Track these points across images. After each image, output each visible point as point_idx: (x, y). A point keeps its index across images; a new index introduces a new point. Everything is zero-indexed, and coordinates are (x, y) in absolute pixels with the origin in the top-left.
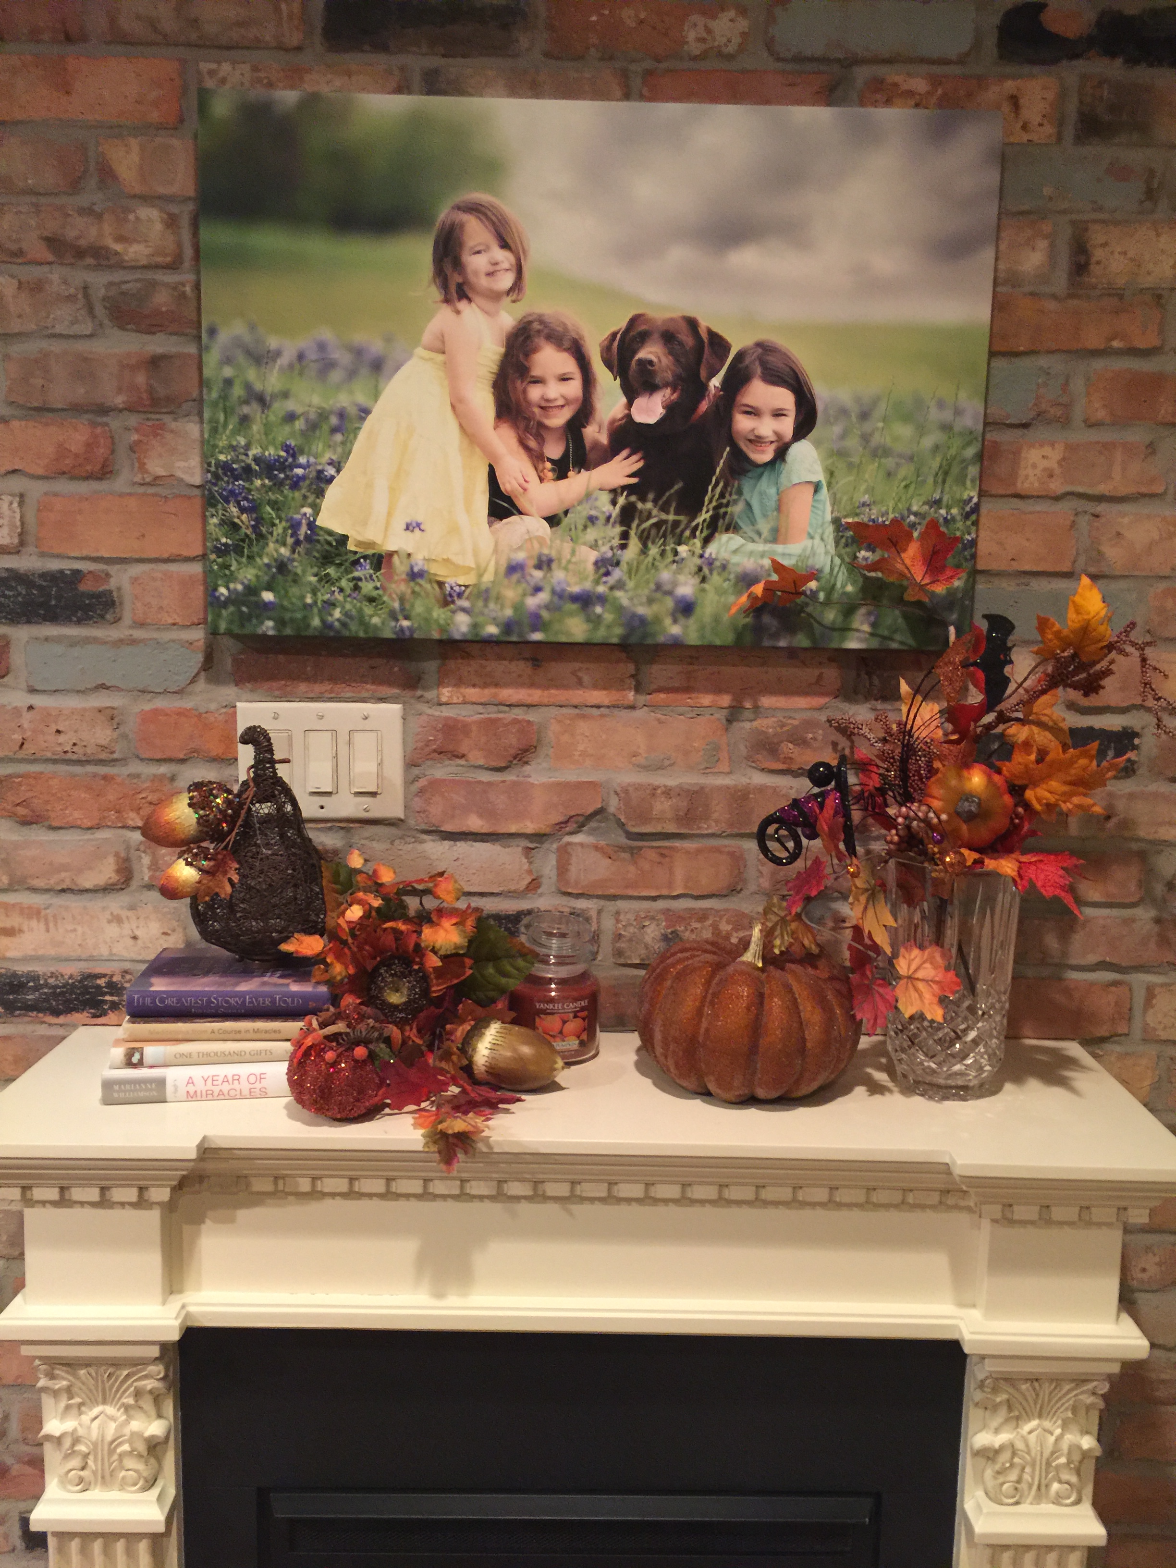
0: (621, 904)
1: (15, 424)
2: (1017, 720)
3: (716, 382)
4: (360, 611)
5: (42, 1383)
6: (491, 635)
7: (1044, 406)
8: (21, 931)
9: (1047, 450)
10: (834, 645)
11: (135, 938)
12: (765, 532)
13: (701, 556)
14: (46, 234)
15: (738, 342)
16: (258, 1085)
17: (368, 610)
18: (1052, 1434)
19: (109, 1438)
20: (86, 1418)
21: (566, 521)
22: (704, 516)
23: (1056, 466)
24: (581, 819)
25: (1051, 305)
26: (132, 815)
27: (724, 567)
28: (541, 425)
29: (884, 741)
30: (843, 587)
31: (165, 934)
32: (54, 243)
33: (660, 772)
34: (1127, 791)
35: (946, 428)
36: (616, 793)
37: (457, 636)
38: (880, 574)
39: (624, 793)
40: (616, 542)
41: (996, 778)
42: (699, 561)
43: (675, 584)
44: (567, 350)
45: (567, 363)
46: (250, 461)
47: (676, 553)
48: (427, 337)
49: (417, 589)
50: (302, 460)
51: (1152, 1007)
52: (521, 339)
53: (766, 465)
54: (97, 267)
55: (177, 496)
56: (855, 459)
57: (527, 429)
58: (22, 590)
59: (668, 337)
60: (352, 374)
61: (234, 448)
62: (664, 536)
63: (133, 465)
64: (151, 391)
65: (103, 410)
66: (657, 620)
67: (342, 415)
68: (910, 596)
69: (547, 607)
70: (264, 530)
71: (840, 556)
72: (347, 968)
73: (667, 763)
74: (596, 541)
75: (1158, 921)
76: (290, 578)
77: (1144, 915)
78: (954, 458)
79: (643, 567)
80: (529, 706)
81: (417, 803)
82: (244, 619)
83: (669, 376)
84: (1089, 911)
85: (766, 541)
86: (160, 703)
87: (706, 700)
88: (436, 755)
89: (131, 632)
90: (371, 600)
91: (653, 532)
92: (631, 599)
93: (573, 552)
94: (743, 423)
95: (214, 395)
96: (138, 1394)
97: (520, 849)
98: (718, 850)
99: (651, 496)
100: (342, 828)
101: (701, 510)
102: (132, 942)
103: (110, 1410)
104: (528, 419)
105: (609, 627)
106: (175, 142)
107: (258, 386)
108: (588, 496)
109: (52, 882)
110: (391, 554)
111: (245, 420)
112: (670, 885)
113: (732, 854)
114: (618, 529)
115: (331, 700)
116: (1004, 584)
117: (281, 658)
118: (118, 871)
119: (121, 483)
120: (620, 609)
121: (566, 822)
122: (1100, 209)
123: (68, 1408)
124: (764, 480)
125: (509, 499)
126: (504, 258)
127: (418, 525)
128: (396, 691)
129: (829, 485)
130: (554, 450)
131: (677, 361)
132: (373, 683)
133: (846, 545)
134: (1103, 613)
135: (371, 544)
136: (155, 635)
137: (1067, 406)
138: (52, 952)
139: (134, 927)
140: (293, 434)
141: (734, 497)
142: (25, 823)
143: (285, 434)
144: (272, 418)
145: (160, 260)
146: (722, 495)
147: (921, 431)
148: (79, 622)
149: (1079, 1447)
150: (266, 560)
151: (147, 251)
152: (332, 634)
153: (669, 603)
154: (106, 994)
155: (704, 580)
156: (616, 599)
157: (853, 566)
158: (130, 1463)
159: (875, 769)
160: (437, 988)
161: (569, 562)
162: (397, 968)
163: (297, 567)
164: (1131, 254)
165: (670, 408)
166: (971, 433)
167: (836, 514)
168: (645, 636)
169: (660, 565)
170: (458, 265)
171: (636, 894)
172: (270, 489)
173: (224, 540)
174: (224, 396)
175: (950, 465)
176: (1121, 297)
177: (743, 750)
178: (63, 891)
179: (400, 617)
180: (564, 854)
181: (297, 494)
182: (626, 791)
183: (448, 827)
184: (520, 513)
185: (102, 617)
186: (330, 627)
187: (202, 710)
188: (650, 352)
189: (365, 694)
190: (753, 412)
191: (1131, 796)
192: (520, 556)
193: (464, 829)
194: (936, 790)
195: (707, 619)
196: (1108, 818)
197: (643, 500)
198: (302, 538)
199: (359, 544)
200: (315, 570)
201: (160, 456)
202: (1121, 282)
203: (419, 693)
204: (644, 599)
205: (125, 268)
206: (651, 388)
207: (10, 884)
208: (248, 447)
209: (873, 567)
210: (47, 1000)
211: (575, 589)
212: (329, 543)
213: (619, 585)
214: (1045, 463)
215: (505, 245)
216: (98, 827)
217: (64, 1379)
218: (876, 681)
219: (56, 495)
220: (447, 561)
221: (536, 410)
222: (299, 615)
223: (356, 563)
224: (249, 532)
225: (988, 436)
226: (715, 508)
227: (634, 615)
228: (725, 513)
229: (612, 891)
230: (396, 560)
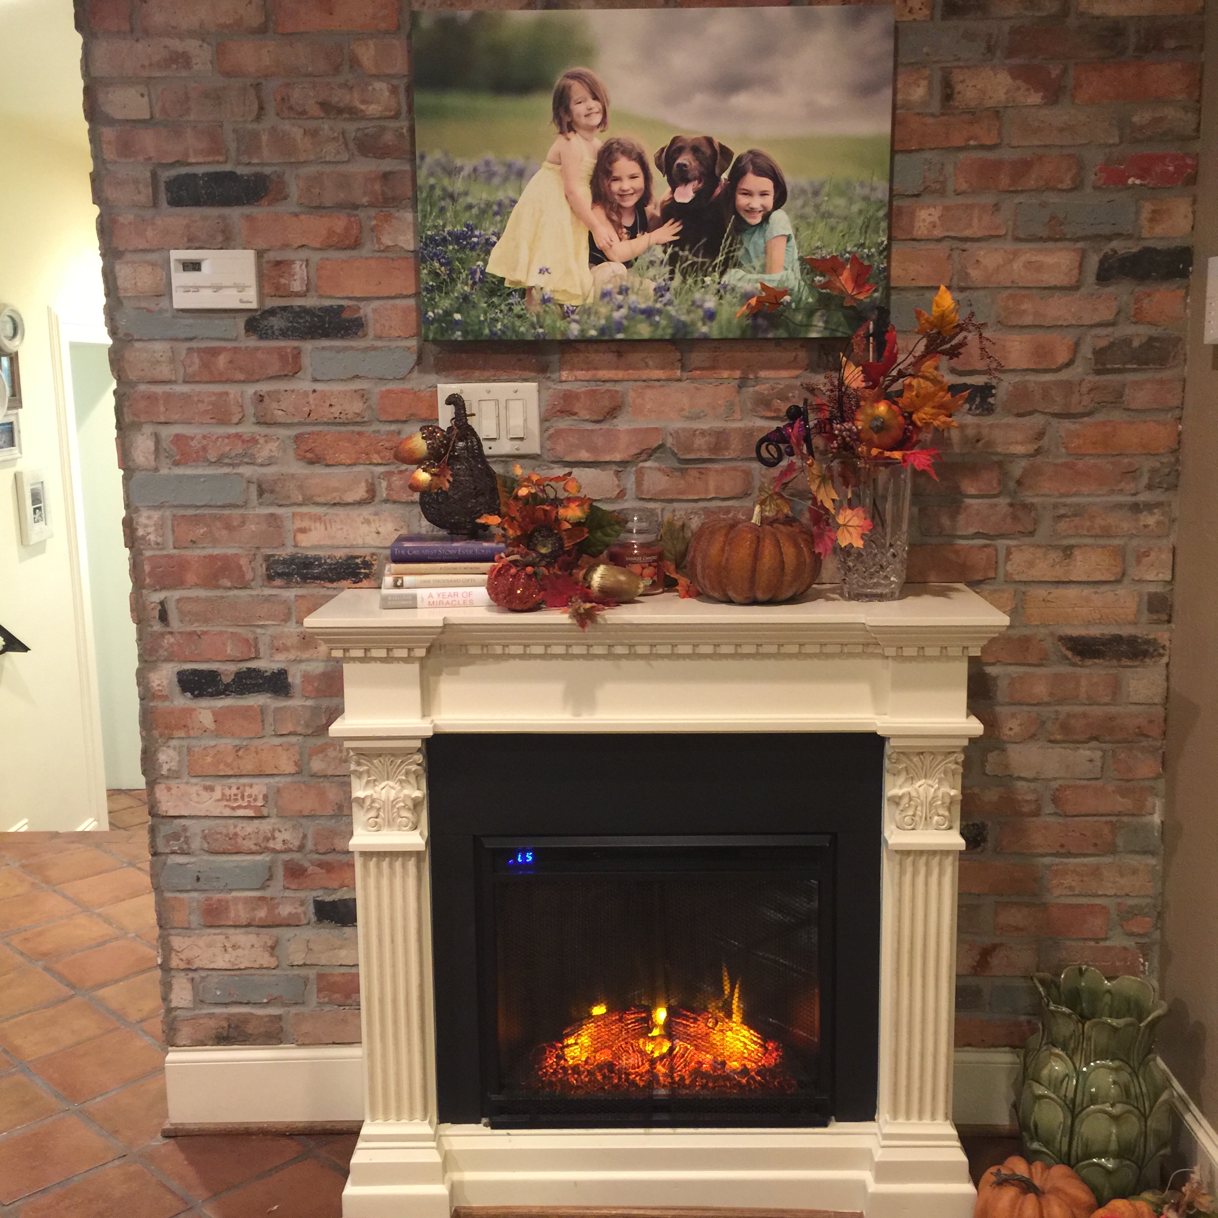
0: (676, 505)
1: (302, 217)
2: (910, 375)
3: (725, 176)
4: (513, 323)
5: (353, 767)
6: (592, 336)
7: (928, 184)
8: (310, 530)
9: (932, 210)
10: (802, 336)
11: (378, 533)
12: (758, 268)
13: (719, 283)
14: (320, 100)
15: (737, 151)
16: (468, 599)
17: (518, 323)
18: (932, 787)
19: (392, 799)
20: (378, 789)
21: (636, 264)
22: (720, 258)
23: (937, 220)
24: (650, 451)
25: (930, 120)
26: (376, 456)
27: (733, 289)
28: (620, 206)
29: (832, 391)
30: (807, 299)
31: (396, 530)
32: (325, 106)
33: (698, 421)
34: (990, 423)
35: (866, 199)
36: (671, 434)
37: (572, 338)
38: (829, 291)
39: (676, 434)
40: (667, 276)
41: (894, 407)
42: (718, 286)
43: (704, 301)
44: (634, 160)
45: (633, 167)
46: (445, 234)
47: (704, 282)
48: (551, 154)
49: (547, 309)
50: (477, 233)
51: (1010, 560)
52: (606, 154)
53: (757, 225)
54: (351, 119)
55: (400, 258)
56: (811, 220)
57: (611, 209)
58: (308, 318)
59: (695, 150)
60: (506, 179)
61: (435, 227)
62: (696, 271)
63: (373, 240)
64: (383, 193)
65: (355, 207)
66: (693, 323)
67: (500, 204)
68: (847, 303)
69: (626, 318)
70: (454, 276)
71: (804, 280)
72: (515, 532)
73: (702, 414)
74: (655, 276)
75: (1011, 505)
76: (470, 305)
77: (1003, 502)
78: (871, 217)
79: (684, 292)
80: (616, 381)
81: (548, 445)
82: (443, 331)
83: (697, 173)
84: (968, 501)
85: (758, 273)
86: (391, 386)
87: (726, 374)
88: (558, 414)
89: (374, 342)
90: (519, 317)
91: (690, 269)
92: (677, 311)
93: (641, 283)
94: (742, 201)
95: (424, 195)
96: (407, 773)
97: (612, 472)
98: (735, 469)
99: (687, 247)
100: (503, 461)
101: (718, 255)
102: (376, 535)
103: (391, 783)
104: (611, 203)
105: (664, 329)
106: (396, 42)
107: (450, 189)
108: (649, 248)
109: (328, 498)
110: (531, 288)
111: (442, 210)
112: (707, 491)
113: (743, 471)
114: (668, 268)
115: (494, 381)
116: (908, 295)
117: (464, 356)
118: (367, 492)
119: (365, 252)
120: (670, 317)
121: (640, 454)
122: (959, 59)
123: (368, 782)
124: (756, 234)
125: (601, 252)
126: (596, 105)
127: (547, 270)
128: (533, 374)
129: (796, 237)
130: (628, 221)
131: (701, 163)
132: (520, 370)
133: (808, 274)
134: (952, 306)
135: (519, 283)
136: (387, 344)
137: (943, 183)
138: (329, 543)
139: (378, 525)
140: (471, 217)
141: (738, 246)
142: (311, 462)
143: (465, 217)
144: (458, 208)
145: (388, 114)
146: (731, 245)
147: (851, 201)
148: (342, 337)
149: (949, 794)
150: (456, 295)
151: (380, 109)
152: (496, 338)
153: (701, 313)
154: (361, 568)
155: (721, 298)
156: (667, 312)
157: (812, 286)
158: (404, 813)
159: (826, 408)
160: (568, 545)
161: (639, 289)
162: (544, 533)
163: (474, 298)
164: (979, 87)
165: (697, 193)
166: (881, 201)
167: (801, 254)
168: (686, 333)
169: (695, 290)
170: (568, 111)
171: (685, 498)
172: (458, 251)
173: (431, 283)
174: (430, 196)
175: (869, 221)
176: (973, 114)
177: (749, 405)
178: (335, 504)
179: (537, 326)
180: (640, 474)
181: (474, 253)
182: (677, 432)
183: (567, 459)
184: (608, 260)
185: (356, 334)
186: (495, 334)
187: (417, 389)
188: (685, 159)
189: (514, 377)
190: (748, 193)
191: (991, 426)
192: (609, 287)
193: (578, 459)
194: (860, 416)
195: (724, 322)
196: (978, 441)
197: (683, 250)
198: (477, 280)
199: (512, 282)
200: (486, 299)
201: (389, 233)
202: (973, 104)
203: (548, 375)
204: (685, 311)
205: (367, 119)
206: (686, 181)
207: (304, 500)
208: (444, 226)
209: (824, 286)
210: (326, 573)
211: (643, 306)
212: (493, 283)
213: (670, 303)
214: (932, 219)
215: (595, 98)
216: (354, 464)
217: (365, 765)
218: (831, 359)
219: (327, 259)
220: (565, 291)
221: (617, 197)
222: (477, 328)
223: (510, 294)
224: (446, 277)
225: (895, 203)
226: (727, 253)
227: (679, 321)
228: (733, 256)
229: (670, 497)
230: (534, 291)
